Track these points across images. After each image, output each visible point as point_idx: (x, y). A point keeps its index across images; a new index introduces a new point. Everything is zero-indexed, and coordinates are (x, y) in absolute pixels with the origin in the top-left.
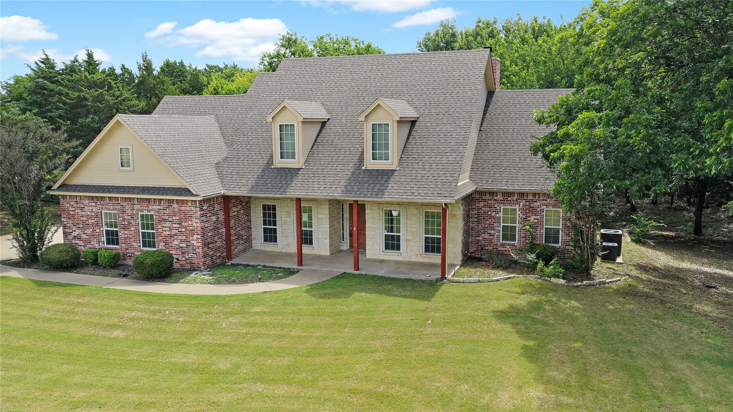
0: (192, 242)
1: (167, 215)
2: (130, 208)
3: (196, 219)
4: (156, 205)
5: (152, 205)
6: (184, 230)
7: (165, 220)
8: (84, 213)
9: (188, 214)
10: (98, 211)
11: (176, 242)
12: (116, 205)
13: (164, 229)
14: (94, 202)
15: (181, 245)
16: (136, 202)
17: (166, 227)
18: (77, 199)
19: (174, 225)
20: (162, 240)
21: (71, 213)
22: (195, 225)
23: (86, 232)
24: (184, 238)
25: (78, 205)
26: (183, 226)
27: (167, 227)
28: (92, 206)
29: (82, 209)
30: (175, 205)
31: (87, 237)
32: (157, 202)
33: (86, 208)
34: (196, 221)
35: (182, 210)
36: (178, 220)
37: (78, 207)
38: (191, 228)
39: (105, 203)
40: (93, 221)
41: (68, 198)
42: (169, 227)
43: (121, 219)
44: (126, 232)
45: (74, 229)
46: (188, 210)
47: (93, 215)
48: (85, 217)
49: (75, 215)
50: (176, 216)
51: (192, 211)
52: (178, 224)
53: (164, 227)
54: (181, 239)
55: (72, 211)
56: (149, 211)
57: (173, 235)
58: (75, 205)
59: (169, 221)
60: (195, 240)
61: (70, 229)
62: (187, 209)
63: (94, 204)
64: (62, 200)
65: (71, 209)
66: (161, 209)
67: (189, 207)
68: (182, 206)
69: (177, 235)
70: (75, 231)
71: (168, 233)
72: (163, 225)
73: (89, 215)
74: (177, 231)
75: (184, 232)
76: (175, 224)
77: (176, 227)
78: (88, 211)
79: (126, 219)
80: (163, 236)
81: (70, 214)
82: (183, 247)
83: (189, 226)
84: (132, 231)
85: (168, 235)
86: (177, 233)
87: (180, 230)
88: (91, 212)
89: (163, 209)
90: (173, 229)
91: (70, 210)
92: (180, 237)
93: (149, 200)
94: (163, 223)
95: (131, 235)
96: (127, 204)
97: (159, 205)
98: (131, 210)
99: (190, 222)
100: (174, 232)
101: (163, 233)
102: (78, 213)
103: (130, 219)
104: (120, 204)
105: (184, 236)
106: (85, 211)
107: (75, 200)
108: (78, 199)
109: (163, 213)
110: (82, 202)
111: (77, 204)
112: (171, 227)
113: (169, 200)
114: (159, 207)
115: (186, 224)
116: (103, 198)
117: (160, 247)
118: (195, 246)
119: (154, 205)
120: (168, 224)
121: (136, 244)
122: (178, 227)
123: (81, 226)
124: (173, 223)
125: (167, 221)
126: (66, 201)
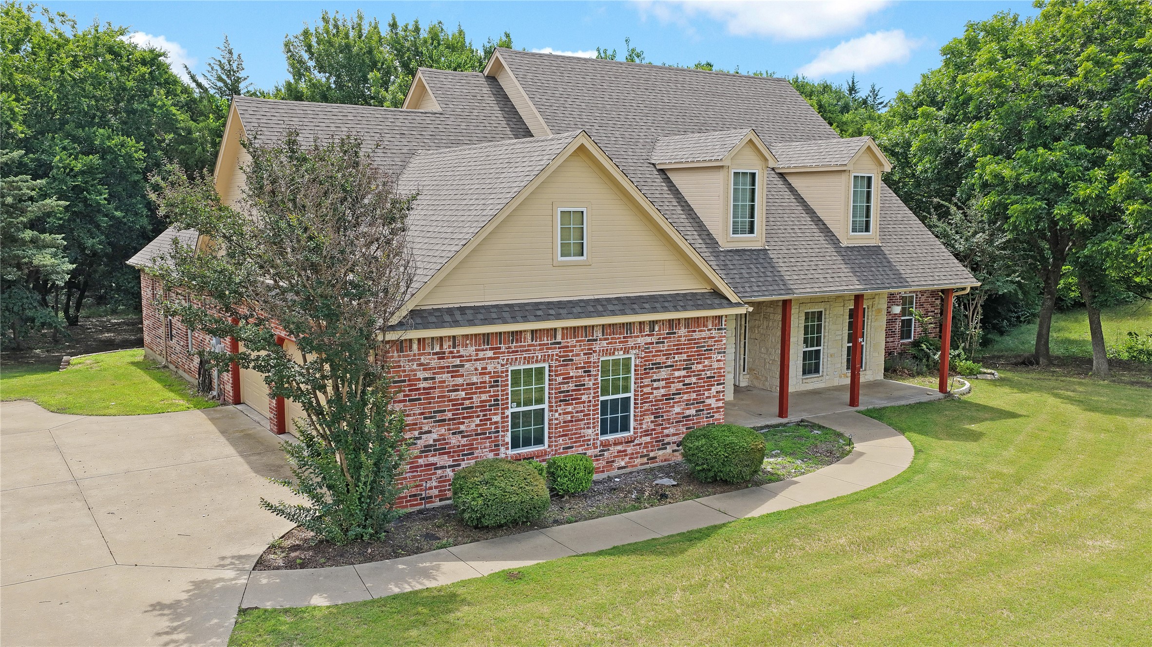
0: (708, 401)
1: (664, 355)
2: (582, 350)
3: (719, 353)
4: (642, 336)
5: (636, 337)
6: (694, 380)
7: (659, 366)
8: (460, 380)
9: (704, 346)
10: (500, 368)
11: (677, 409)
12: (550, 349)
13: (655, 384)
14: (491, 349)
15: (688, 412)
16: (600, 336)
17: (659, 380)
18: (441, 346)
19: (677, 374)
20: (648, 410)
21: (422, 386)
22: (716, 365)
23: (462, 427)
24: (694, 396)
25: (443, 363)
26: (694, 371)
27: (663, 380)
28: (484, 359)
29: (455, 371)
30: (682, 331)
31: (464, 441)
32: (647, 329)
33: (467, 365)
34: (719, 358)
35: (695, 339)
36: (684, 360)
37: (443, 368)
38: (709, 374)
39: (521, 346)
40: (484, 397)
41: (415, 346)
42: (666, 379)
43: (560, 379)
44: (570, 409)
45: (426, 428)
46: (704, 338)
47: (485, 382)
48: (463, 390)
49: (434, 388)
50: (681, 353)
51: (713, 337)
52: (684, 369)
53: (655, 381)
54: (688, 400)
55: (426, 379)
56: (627, 351)
57: (674, 394)
58: (434, 362)
59: (666, 367)
60: (714, 396)
61: (415, 430)
62: (703, 334)
63: (490, 354)
64: (396, 354)
65: (421, 375)
66: (653, 343)
67: (710, 330)
68: (695, 331)
69: (680, 394)
70: (430, 432)
71: (663, 391)
72: (655, 377)
73: (473, 384)
74: (680, 386)
75: (695, 383)
76: (679, 370)
77: (680, 377)
78: (471, 373)
79: (572, 378)
80: (652, 401)
81: (419, 389)
82: (690, 416)
83: (704, 371)
84: (584, 402)
85: (663, 396)
86: (681, 389)
87: (687, 381)
88: (481, 374)
89: (657, 343)
90: (673, 382)
91: (419, 380)
92: (686, 397)
93: (629, 326)
94: (654, 373)
95: (582, 411)
96: (577, 342)
97: (649, 335)
98: (585, 354)
99: (707, 362)
100: (674, 388)
101: (652, 393)
102: (444, 382)
103: (582, 376)
104: (560, 343)
105: (694, 392)
106: (462, 376)
107: (437, 349)
108: (445, 347)
109: (656, 351)
110: (458, 352)
111: (443, 358)
112: (669, 379)
113: (670, 322)
114: (649, 339)
115: (700, 367)
116: (516, 335)
117: (644, 426)
118: (713, 409)
119: (638, 336)
120: (664, 373)
121: (590, 431)
122: (684, 377)
123: (449, 415)
124: (674, 370)
125: (662, 367)
126: (408, 356)
